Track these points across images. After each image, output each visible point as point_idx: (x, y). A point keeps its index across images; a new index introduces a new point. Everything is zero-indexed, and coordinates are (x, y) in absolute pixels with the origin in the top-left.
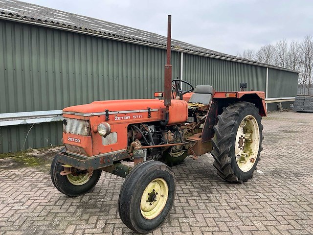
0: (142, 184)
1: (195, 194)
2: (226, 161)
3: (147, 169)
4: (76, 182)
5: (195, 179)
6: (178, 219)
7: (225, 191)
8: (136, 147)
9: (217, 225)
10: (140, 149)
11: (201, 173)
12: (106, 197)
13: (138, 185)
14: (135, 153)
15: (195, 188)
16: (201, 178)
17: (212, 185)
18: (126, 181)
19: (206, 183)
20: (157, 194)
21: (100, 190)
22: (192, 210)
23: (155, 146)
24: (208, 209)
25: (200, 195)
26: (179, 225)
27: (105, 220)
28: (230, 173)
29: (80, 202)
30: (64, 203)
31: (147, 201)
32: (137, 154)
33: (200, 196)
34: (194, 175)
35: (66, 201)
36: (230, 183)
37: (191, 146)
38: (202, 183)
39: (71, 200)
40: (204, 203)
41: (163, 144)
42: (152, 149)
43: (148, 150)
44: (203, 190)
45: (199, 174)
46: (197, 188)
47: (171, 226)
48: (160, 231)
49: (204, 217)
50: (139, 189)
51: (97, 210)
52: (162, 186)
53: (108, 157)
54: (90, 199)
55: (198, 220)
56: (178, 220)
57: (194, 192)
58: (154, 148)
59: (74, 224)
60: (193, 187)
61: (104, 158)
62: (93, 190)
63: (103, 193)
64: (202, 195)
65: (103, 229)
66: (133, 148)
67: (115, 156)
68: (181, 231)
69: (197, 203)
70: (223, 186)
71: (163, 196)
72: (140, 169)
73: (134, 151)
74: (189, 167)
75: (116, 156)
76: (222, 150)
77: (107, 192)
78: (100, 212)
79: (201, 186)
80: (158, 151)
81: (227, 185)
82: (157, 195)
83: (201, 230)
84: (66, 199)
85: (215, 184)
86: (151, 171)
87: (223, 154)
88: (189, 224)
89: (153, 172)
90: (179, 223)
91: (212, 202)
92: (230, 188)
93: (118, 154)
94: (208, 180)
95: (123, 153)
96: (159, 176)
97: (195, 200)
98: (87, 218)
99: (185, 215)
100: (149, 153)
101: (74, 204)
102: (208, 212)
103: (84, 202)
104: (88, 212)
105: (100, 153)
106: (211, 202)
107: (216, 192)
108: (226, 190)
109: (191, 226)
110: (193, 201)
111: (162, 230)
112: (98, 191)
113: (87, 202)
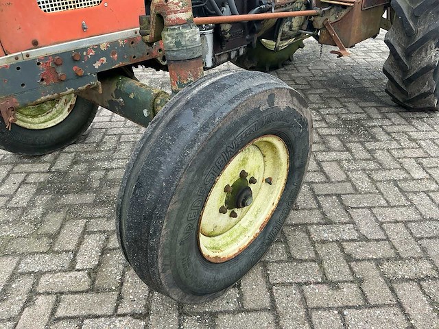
0: (200, 171)
1: (335, 143)
2: (426, 60)
3: (221, 108)
4: (36, 120)
5: (325, 101)
6: (305, 227)
7: (406, 133)
8: (173, 16)
9: (424, 250)
10: (187, 24)
11: (335, 87)
12: (116, 155)
13: (184, 180)
14: (168, 40)
15: (330, 126)
16: (337, 99)
17: (370, 118)
18: (147, 139)
19: (353, 112)
20: (253, 181)
21: (103, 137)
22: (338, 196)
23: (238, 17)
24: (380, 193)
25: (348, 145)
26: (313, 255)
27: (103, 237)
28: (426, 89)
29: (49, 172)
30: (8, 175)
31: (222, 211)
32: (178, 44)
33: (348, 150)
34: (319, 91)
35: (16, 169)
36: (408, 110)
37: (332, 19)
38: (344, 111)
39: (26, 167)
40: (364, 170)
41: (261, 11)
42: (228, 27)
43: (217, 30)
44: (350, 130)
45: (333, 90)
46: (336, 126)
47: (291, 259)
48: (261, 281)
49: (377, 220)
50: (189, 193)
51: (89, 198)
52: (269, 154)
53: (75, 57)
54: (75, 162)
55: (364, 230)
56: (308, 233)
57: (330, 139)
58: (234, 24)
59: (14, 254)
60: (324, 125)
61: (58, 60)
62: (86, 136)
63: (110, 143)
64: (352, 146)
65: (93, 273)
66: (160, 17)
67: (99, 53)
68: (326, 281)
69: (346, 172)
70: (396, 119)
71: (269, 181)
72: (189, 112)
73: (165, 34)
74: (304, 72)
75: (104, 53)
76: (421, 30)
77: (118, 142)
78: (95, 204)
79: (345, 121)
80: (244, 35)
81: (404, 115)
82: (252, 186)
83: (382, 274)
84: (16, 164)
85: (374, 113)
86: (235, 118)
87: (424, 40)
88: (342, 249)
89: (245, 120)
90: (313, 243)
91: (384, 169)
92: (415, 122)
93: (113, 45)
94: (356, 103)
95: (132, 41)
96: (264, 130)
97: (339, 162)
98: (55, 229)
99: (324, 214)
100: (219, 39)
101: (31, 179)
102: (383, 202)
103: (59, 171)
104: (63, 206)
105: (35, 44)
106: (381, 167)
107: (385, 137)
108: (406, 129)
109: (349, 258)
110: (334, 164)
111: (266, 276)
112: (98, 137)
113: (66, 173)
